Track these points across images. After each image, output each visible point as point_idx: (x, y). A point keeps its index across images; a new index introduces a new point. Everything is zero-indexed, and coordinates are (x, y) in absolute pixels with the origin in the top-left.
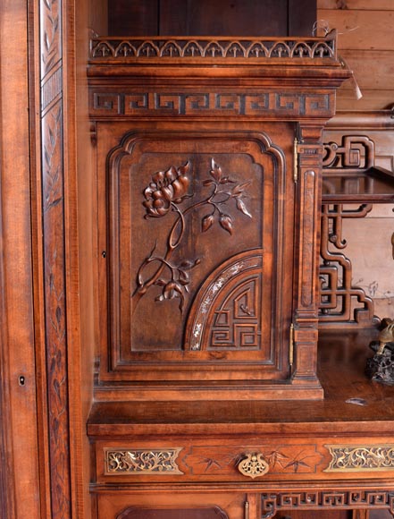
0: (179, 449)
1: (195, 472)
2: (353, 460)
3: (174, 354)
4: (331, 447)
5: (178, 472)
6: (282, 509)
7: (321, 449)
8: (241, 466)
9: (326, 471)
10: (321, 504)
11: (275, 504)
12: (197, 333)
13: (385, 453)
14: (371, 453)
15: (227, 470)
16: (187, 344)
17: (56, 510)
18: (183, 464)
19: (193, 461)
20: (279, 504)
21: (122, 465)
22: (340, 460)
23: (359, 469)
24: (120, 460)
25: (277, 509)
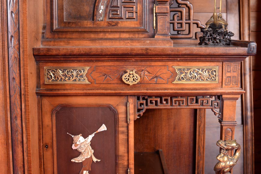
0: (88, 68)
1: (97, 82)
2: (190, 76)
3: (88, 24)
4: (176, 68)
5: (87, 82)
6: (148, 108)
7: (171, 69)
8: (123, 77)
9: (174, 82)
10: (172, 105)
11: (145, 104)
12: (101, 11)
13: (209, 72)
14: (200, 72)
15: (116, 81)
16: (95, 17)
17: (12, 93)
18: (90, 78)
19: (95, 75)
20: (147, 105)
21: (55, 77)
22: (182, 76)
23: (193, 82)
24: (54, 74)
25: (146, 107)
